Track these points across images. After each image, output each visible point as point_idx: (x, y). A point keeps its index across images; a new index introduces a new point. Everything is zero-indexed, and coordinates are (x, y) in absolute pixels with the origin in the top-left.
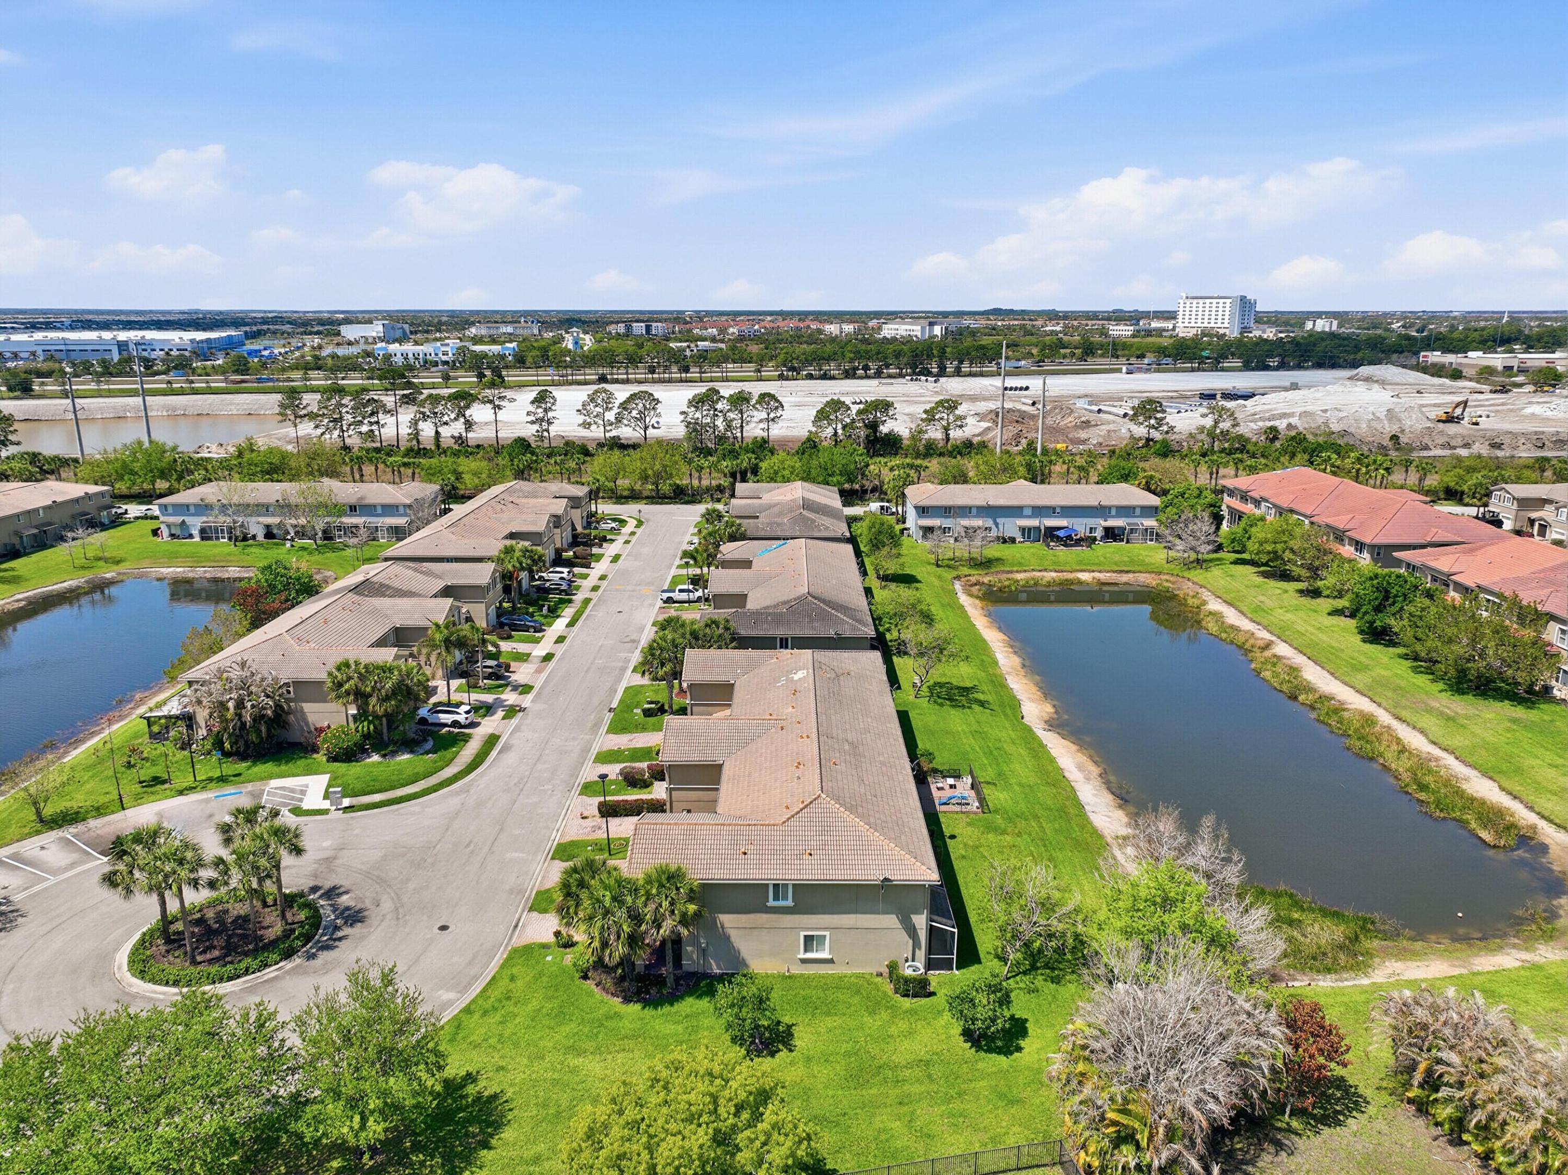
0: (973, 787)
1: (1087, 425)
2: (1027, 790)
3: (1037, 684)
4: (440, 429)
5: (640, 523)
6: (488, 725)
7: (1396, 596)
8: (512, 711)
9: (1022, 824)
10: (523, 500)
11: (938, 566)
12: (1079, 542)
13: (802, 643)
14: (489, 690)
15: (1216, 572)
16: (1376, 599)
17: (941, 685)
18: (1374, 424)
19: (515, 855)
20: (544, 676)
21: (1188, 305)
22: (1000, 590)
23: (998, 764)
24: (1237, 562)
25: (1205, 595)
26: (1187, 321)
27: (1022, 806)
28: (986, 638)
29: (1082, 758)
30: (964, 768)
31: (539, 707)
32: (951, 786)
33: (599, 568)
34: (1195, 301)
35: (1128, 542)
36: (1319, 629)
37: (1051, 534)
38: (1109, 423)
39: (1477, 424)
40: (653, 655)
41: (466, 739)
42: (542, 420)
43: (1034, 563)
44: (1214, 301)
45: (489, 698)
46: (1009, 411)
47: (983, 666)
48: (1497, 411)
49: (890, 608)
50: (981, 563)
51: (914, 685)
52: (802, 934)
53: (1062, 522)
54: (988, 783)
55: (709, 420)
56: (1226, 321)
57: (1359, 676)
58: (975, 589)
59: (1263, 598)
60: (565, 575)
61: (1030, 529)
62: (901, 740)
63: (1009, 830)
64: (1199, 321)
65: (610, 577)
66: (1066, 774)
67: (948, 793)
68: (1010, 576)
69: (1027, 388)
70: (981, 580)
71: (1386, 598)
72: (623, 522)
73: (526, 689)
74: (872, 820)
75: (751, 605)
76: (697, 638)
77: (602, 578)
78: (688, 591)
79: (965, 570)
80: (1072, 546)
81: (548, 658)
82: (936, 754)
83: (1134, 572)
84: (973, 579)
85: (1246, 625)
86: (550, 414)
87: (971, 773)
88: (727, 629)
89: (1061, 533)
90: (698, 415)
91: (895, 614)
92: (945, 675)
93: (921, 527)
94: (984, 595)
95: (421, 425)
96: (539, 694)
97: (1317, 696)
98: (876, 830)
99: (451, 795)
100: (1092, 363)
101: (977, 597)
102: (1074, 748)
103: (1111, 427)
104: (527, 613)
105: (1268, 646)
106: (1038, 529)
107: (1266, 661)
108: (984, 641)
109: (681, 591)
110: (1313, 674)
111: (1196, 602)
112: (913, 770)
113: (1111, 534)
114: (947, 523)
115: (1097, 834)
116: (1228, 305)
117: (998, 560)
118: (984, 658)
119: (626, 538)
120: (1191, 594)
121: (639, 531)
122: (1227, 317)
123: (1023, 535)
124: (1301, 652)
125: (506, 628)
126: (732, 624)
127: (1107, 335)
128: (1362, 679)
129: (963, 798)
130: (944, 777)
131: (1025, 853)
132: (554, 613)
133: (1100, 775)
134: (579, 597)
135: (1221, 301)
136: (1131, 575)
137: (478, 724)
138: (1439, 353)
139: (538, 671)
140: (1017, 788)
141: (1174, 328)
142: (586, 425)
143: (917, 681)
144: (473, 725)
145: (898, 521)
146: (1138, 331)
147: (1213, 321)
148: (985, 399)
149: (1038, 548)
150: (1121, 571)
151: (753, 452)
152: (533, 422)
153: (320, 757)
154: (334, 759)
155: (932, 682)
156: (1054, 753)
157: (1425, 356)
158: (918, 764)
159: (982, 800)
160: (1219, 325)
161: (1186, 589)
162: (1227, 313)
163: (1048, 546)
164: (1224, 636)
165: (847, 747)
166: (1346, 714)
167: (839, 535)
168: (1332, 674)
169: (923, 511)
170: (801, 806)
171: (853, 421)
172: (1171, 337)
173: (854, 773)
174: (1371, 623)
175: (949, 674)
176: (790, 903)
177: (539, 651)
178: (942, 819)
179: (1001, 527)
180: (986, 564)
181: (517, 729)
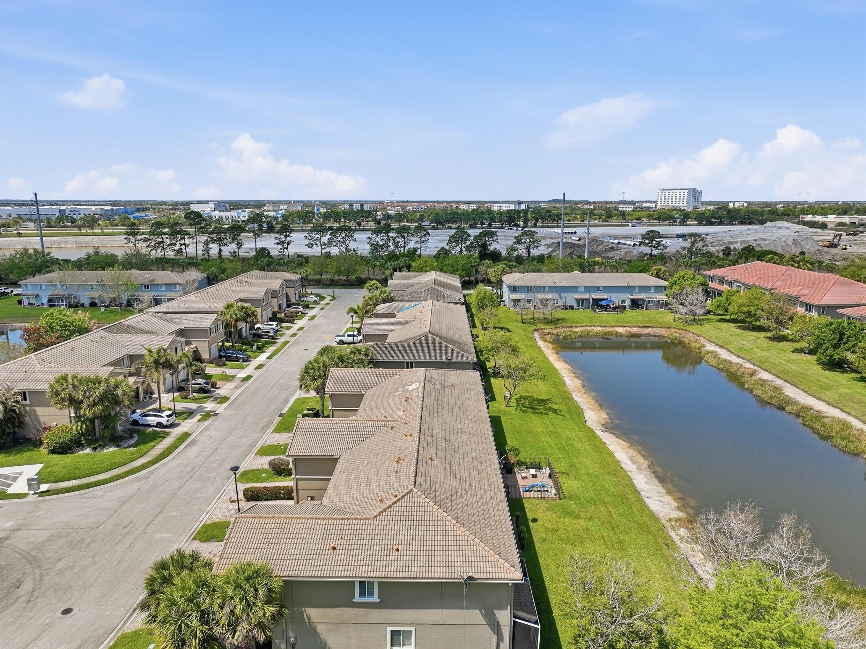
0: (550, 476)
1: (612, 249)
2: (594, 479)
3: (594, 398)
4: (222, 248)
5: (334, 298)
6: (185, 426)
7: (849, 337)
8: (208, 415)
9: (592, 509)
10: (254, 281)
11: (523, 323)
12: (615, 309)
13: (420, 365)
14: (195, 400)
15: (707, 327)
16: (834, 339)
17: (525, 398)
18: (786, 248)
19: (164, 535)
20: (239, 391)
21: (663, 194)
22: (565, 338)
23: (570, 458)
24: (720, 321)
25: (703, 341)
26: (663, 202)
27: (591, 493)
28: (557, 367)
29: (633, 453)
30: (543, 461)
31: (228, 412)
32: (533, 476)
33: (299, 323)
34: (667, 192)
35: (646, 309)
36: (788, 361)
37: (597, 304)
38: (624, 248)
39: (846, 249)
40: (308, 373)
41: (164, 436)
42: (284, 242)
43: (586, 322)
44: (678, 191)
45: (193, 406)
46: (565, 243)
47: (555, 385)
48: (854, 244)
49: (489, 345)
50: (552, 321)
51: (505, 398)
52: (389, 629)
53: (604, 296)
54: (563, 473)
55: (384, 242)
56: (685, 202)
57: (828, 393)
58: (548, 337)
59: (744, 342)
60: (274, 327)
61: (583, 301)
62: (492, 439)
63: (582, 514)
64: (670, 202)
65: (305, 328)
66: (623, 466)
67: (530, 482)
68: (571, 329)
69: (575, 233)
70: (552, 331)
71: (841, 339)
72: (322, 298)
73: (224, 399)
74: (460, 514)
75: (389, 340)
76: (342, 361)
77: (300, 329)
78: (353, 336)
79: (541, 326)
80: (610, 311)
81: (247, 379)
82: (521, 449)
83: (652, 327)
84: (546, 331)
85: (735, 359)
86: (289, 239)
87: (549, 465)
88: (367, 355)
89: (604, 303)
90: (378, 239)
91: (493, 348)
92: (527, 391)
93: (512, 299)
94: (554, 340)
95: (211, 245)
96: (232, 403)
97: (800, 407)
98: (463, 525)
99: (134, 481)
100: (611, 221)
101: (550, 342)
102: (626, 444)
103: (627, 250)
104: (241, 350)
105: (753, 373)
106: (588, 301)
107: (756, 383)
108: (555, 369)
109: (348, 336)
110: (790, 391)
111: (698, 345)
112: (500, 464)
113: (636, 304)
114: (529, 296)
115: (653, 516)
116: (686, 193)
117: (562, 319)
118: (556, 380)
119: (323, 306)
120: (693, 340)
121: (332, 303)
122: (685, 200)
123: (578, 304)
124: (779, 377)
125: (224, 359)
126: (370, 352)
127: (618, 210)
128: (829, 395)
129: (543, 486)
130: (528, 468)
131: (597, 536)
132: (261, 349)
133: (649, 466)
134: (281, 340)
135: (682, 191)
136: (651, 329)
137: (177, 425)
138: (811, 216)
139: (237, 388)
140: (586, 477)
141: (656, 207)
142: (310, 245)
143: (508, 395)
144: (172, 425)
145: (498, 297)
146: (636, 208)
147: (677, 202)
148: (551, 238)
149: (589, 313)
150: (645, 327)
151: (408, 257)
152: (278, 244)
153: (44, 450)
154: (53, 451)
155: (518, 396)
156: (611, 448)
157: (803, 218)
158: (506, 459)
159: (558, 488)
160: (681, 204)
161: (688, 337)
162: (686, 198)
163: (595, 311)
164: (721, 366)
165: (444, 444)
166: (826, 420)
167: (457, 300)
168: (806, 392)
169: (513, 289)
170: (394, 500)
171: (472, 243)
172: (654, 211)
173: (448, 467)
174: (831, 356)
175: (530, 390)
176: (375, 599)
177: (242, 374)
178: (526, 505)
179: (564, 299)
180: (554, 322)
181: (207, 429)
